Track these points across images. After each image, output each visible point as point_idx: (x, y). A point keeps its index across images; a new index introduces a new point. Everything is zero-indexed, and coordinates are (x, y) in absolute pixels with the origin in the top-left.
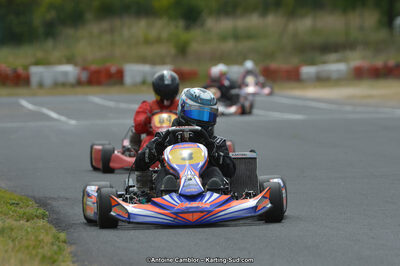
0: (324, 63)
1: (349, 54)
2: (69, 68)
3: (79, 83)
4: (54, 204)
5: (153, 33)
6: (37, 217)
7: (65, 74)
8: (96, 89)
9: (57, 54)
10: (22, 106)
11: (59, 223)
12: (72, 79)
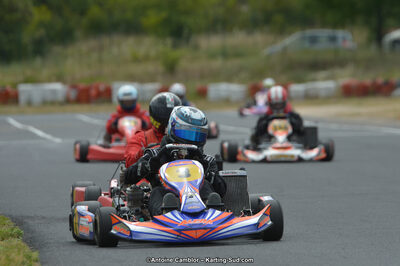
0: (314, 80)
1: (338, 71)
2: (58, 87)
3: (68, 101)
4: (30, 222)
5: (142, 51)
6: (12, 236)
7: (54, 92)
8: (85, 107)
9: (45, 73)
10: (9, 124)
11: (33, 242)
12: (60, 97)
